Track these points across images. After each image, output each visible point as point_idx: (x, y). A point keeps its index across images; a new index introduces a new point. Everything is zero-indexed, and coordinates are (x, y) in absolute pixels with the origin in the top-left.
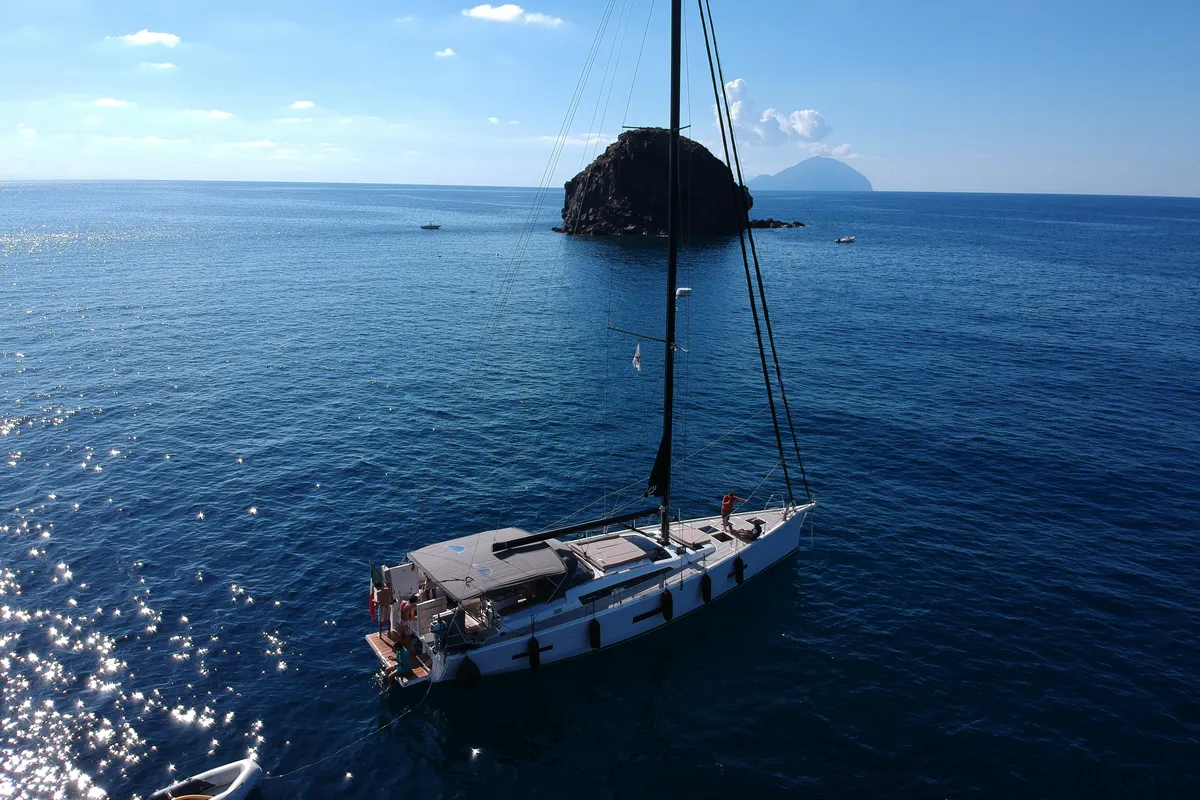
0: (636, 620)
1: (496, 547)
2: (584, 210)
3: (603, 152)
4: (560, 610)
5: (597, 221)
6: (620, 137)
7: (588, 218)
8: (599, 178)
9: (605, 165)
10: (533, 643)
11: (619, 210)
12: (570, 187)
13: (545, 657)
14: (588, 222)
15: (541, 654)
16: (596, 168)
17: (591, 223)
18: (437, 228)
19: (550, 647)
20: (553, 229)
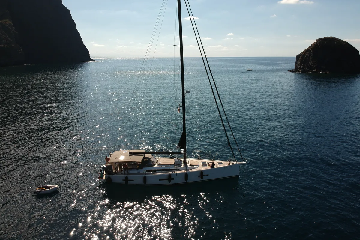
0: (160, 180)
1: (130, 153)
2: (301, 64)
3: (310, 46)
4: (139, 172)
5: (304, 68)
6: (316, 40)
7: (301, 67)
8: (307, 54)
9: (310, 50)
10: (127, 178)
11: (312, 64)
12: (298, 57)
13: (130, 182)
14: (300, 68)
15: (129, 181)
16: (307, 51)
17: (301, 69)
18: (251, 70)
19: (133, 180)
20: (288, 71)
